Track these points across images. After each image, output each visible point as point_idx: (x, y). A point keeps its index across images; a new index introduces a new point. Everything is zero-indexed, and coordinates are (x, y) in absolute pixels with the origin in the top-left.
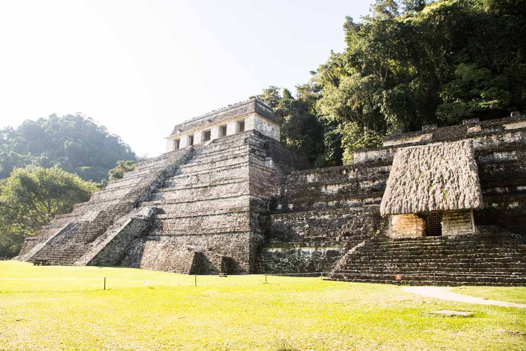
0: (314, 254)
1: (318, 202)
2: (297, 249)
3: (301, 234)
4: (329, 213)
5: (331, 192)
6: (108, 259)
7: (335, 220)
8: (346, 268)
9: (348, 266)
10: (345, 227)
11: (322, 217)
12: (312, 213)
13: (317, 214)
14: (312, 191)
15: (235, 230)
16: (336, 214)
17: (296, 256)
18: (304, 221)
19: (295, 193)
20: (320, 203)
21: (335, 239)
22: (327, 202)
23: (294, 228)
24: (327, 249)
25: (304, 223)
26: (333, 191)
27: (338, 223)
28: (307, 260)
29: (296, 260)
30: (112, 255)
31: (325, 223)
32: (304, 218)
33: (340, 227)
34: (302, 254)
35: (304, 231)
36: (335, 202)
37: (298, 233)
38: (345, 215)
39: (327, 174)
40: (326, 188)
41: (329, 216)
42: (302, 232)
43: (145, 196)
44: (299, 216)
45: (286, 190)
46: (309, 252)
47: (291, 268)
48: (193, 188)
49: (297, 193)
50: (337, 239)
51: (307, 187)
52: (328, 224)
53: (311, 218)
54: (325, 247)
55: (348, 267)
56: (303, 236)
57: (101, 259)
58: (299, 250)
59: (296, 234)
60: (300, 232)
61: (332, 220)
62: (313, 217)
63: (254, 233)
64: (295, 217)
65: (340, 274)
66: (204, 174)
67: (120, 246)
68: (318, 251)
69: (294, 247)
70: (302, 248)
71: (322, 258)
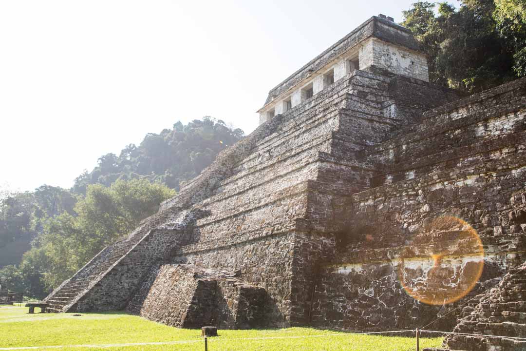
0: (433, 274)
1: (467, 157)
2: (395, 263)
3: (412, 228)
4: (477, 172)
5: (498, 133)
6: (109, 300)
7: (492, 185)
8: (498, 315)
9: (506, 308)
10: (520, 199)
11: (460, 184)
12: (435, 177)
13: (448, 178)
14: (456, 139)
15: (273, 231)
16: (495, 170)
17: (392, 280)
18: (420, 198)
19: (422, 149)
20: (471, 159)
21: (491, 232)
22: (487, 154)
23: (397, 215)
24: (467, 260)
25: (419, 203)
26: (502, 130)
27: (499, 191)
28: (415, 289)
29: (392, 292)
30: (115, 293)
31: (468, 196)
32: (420, 192)
33: (507, 202)
34: (405, 275)
35: (418, 221)
36: (505, 151)
37: (405, 226)
38: (519, 170)
39: (494, 102)
40: (486, 127)
41: (475, 177)
42: (414, 223)
43: (200, 195)
44: (408, 187)
45: (404, 147)
46: (421, 271)
47: (379, 311)
48: (257, 171)
49: (426, 148)
50: (497, 231)
51: (444, 133)
52: (475, 197)
53: (434, 189)
54: (459, 254)
55: (505, 313)
56: (416, 232)
57: (96, 300)
58: (399, 265)
59: (403, 228)
60: (409, 224)
61: (486, 188)
62: (438, 186)
63: (309, 234)
64: (401, 192)
65: (476, 335)
66: (278, 146)
67: (132, 277)
68: (444, 266)
69: (389, 260)
70: (406, 261)
71: (453, 285)
